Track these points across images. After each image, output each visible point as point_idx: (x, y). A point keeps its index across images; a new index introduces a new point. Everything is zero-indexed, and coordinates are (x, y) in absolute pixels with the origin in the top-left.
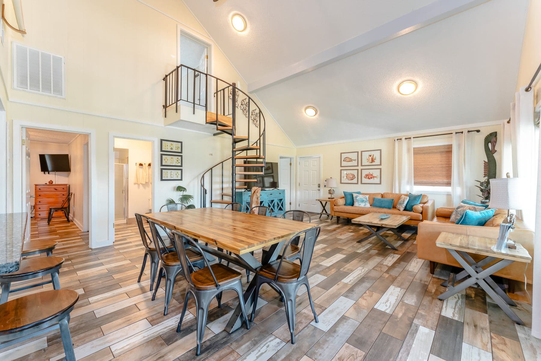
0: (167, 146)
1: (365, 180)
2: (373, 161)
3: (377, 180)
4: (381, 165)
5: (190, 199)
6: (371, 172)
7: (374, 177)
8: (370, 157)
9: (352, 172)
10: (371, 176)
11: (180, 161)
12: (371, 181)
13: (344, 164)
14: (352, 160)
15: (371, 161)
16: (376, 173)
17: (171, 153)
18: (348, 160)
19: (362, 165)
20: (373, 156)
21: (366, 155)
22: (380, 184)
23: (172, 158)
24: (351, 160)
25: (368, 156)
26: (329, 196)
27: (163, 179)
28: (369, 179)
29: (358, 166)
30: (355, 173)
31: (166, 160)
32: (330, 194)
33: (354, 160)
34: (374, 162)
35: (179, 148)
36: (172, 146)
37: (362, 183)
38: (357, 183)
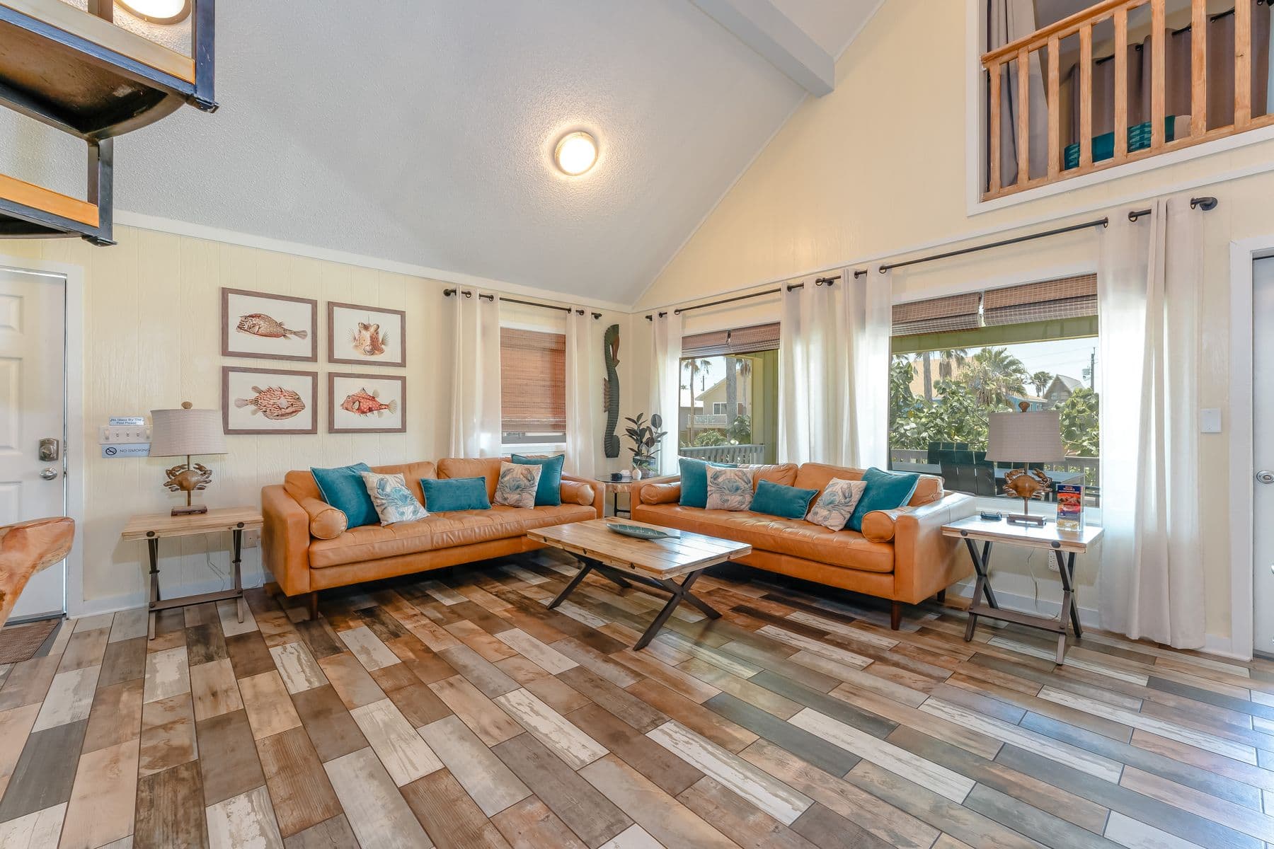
1: (344, 418)
2: (376, 346)
3: (390, 419)
4: (403, 364)
6: (370, 386)
7: (380, 407)
8: (364, 332)
9: (289, 383)
10: (370, 404)
12: (372, 420)
13: (239, 342)
14: (285, 330)
15: (368, 348)
16: (387, 392)
18: (264, 327)
19: (331, 359)
20: (376, 330)
21: (347, 323)
22: (403, 429)
24: (279, 331)
25: (356, 329)
26: (179, 500)
28: (363, 412)
29: (314, 358)
30: (302, 387)
32: (182, 487)
33: (295, 333)
34: (382, 351)
37: (332, 429)
38: (313, 431)
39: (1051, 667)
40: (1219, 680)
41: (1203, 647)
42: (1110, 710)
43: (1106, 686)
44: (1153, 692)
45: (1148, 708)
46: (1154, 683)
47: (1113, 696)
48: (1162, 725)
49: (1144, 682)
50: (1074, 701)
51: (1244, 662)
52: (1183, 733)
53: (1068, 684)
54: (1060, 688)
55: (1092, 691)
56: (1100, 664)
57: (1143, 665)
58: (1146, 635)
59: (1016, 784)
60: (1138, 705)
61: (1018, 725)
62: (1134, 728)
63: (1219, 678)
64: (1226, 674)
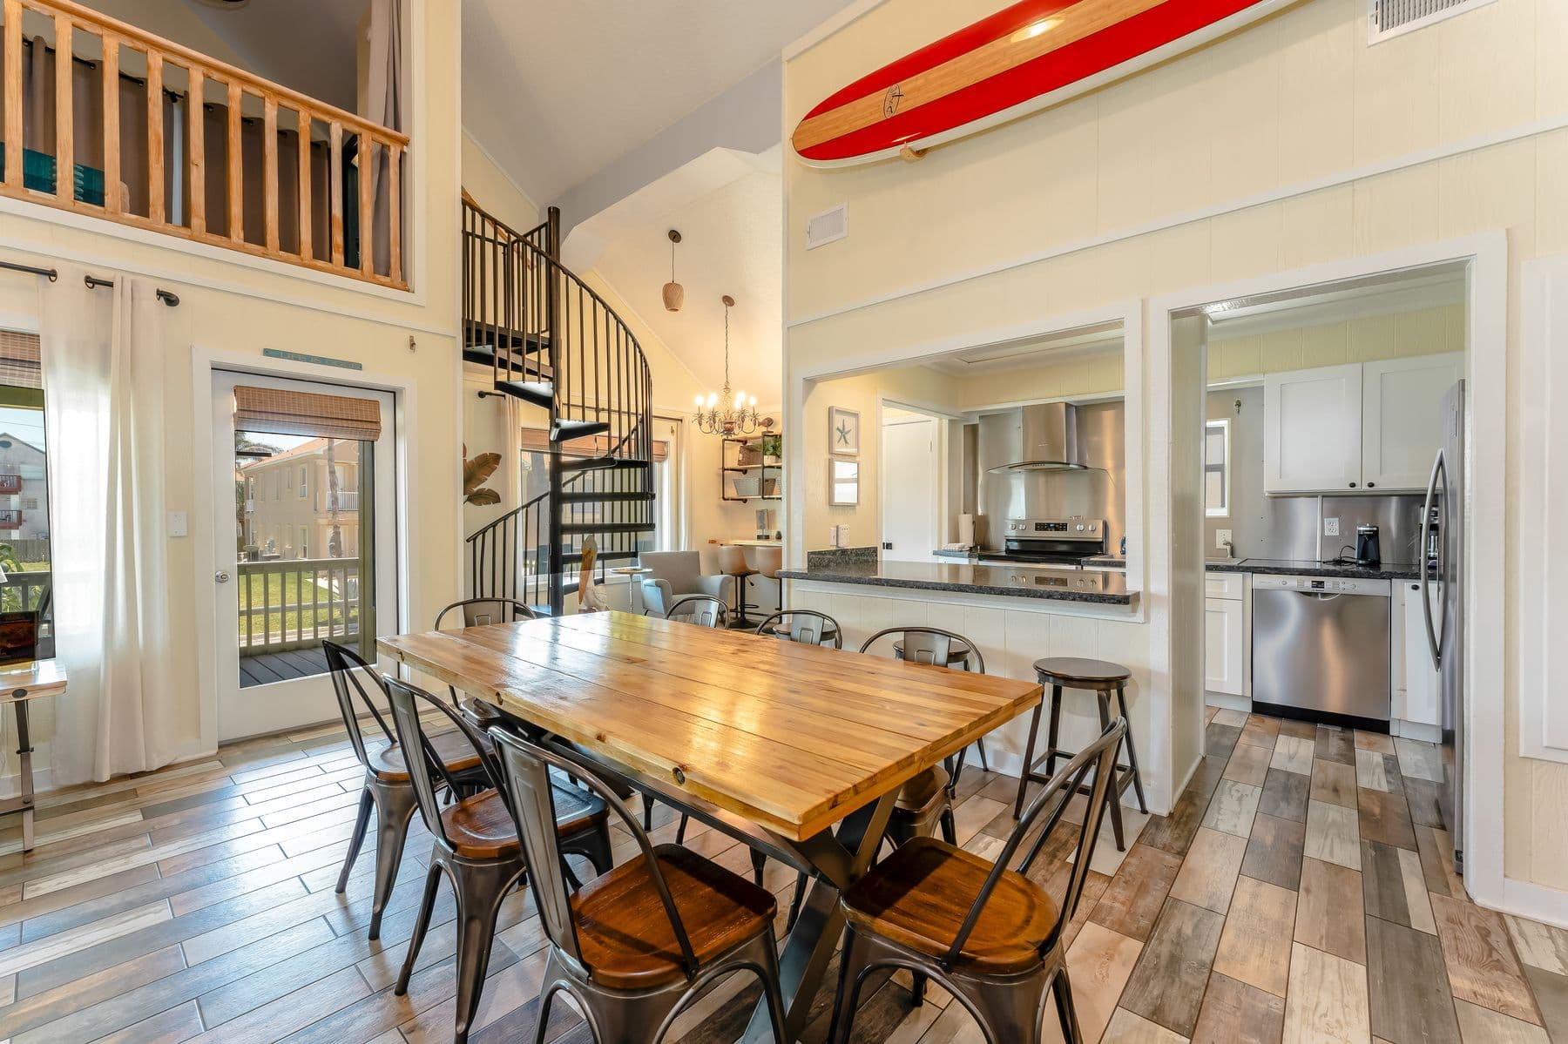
39: (20, 859)
40: (202, 780)
41: (176, 758)
42: (123, 861)
43: (103, 842)
44: (154, 822)
45: (159, 838)
46: (147, 813)
47: (117, 846)
48: (180, 843)
49: (140, 817)
50: (75, 876)
51: (211, 757)
52: (202, 839)
53: (56, 865)
54: (49, 874)
55: (90, 855)
56: (81, 825)
57: (126, 803)
58: (115, 772)
59: (66, 1000)
60: (148, 841)
61: (21, 944)
62: (157, 862)
63: (202, 779)
64: (206, 773)
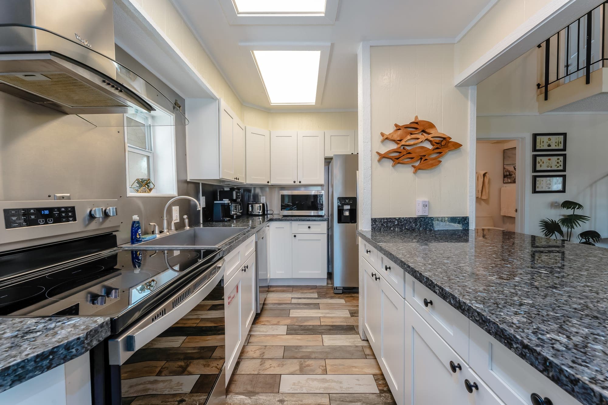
0: (543, 142)
5: (579, 221)
11: (562, 163)
17: (549, 153)
23: (549, 160)
27: (537, 190)
31: (541, 163)
35: (561, 143)
36: (549, 142)
